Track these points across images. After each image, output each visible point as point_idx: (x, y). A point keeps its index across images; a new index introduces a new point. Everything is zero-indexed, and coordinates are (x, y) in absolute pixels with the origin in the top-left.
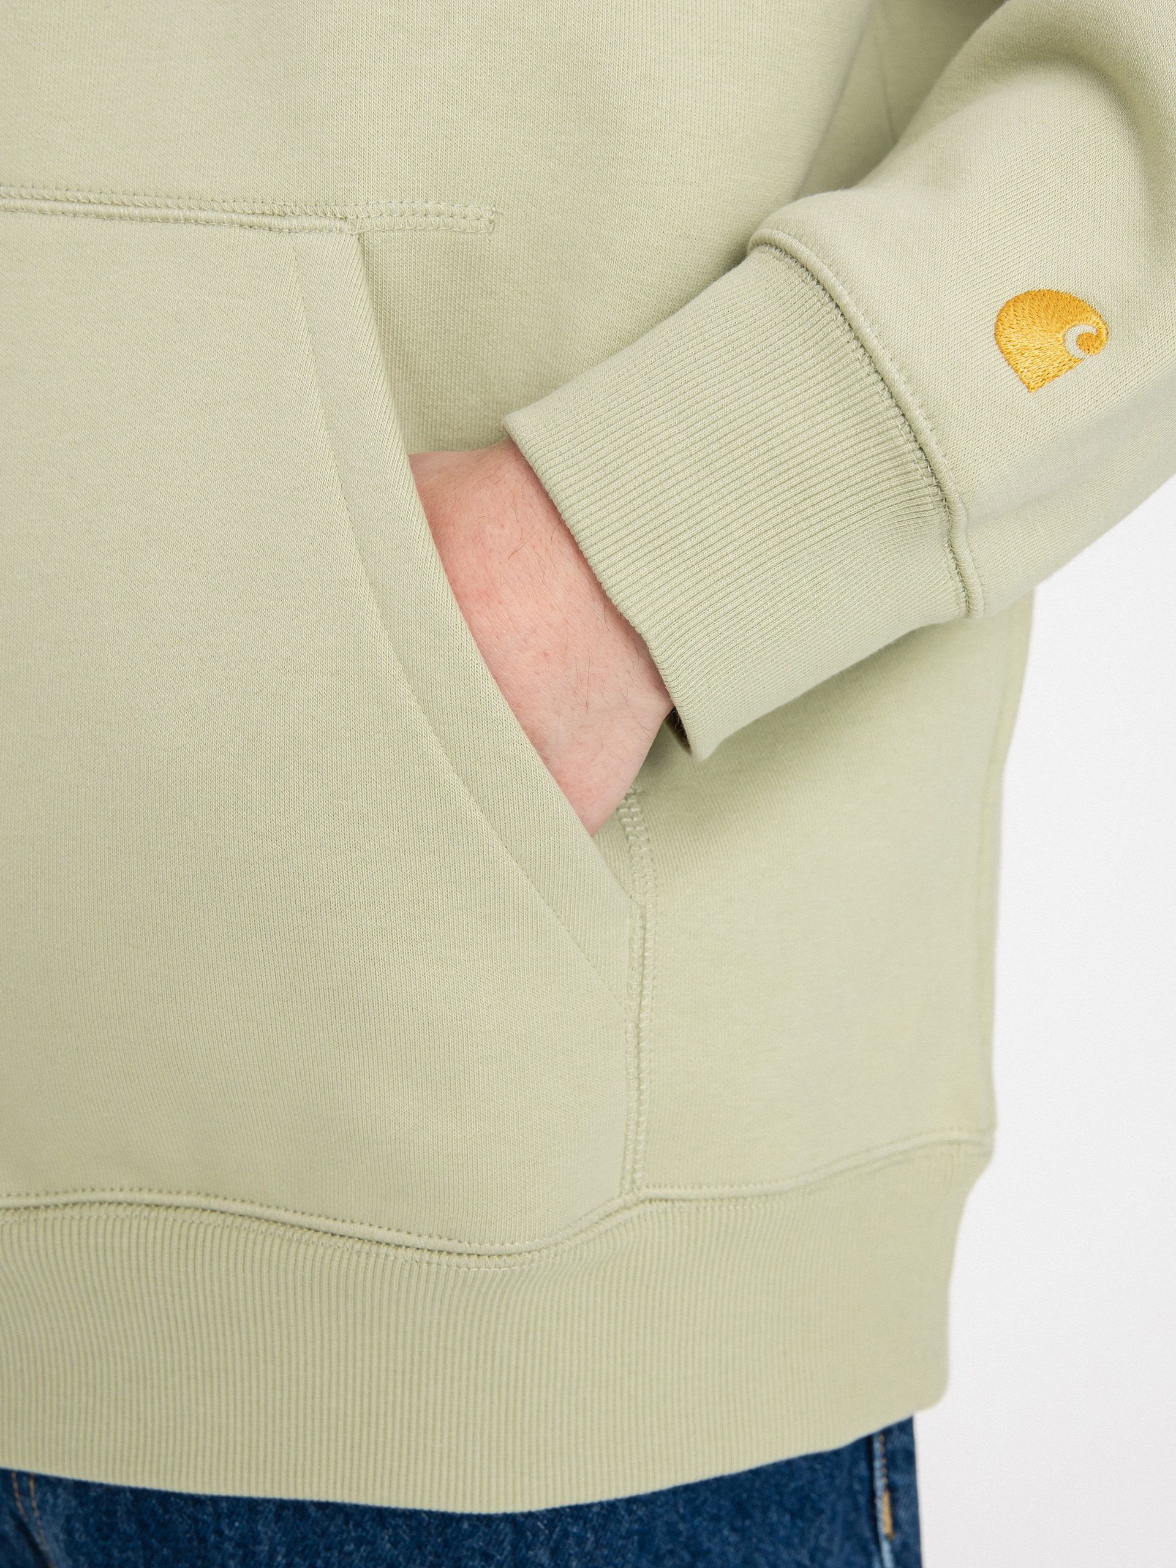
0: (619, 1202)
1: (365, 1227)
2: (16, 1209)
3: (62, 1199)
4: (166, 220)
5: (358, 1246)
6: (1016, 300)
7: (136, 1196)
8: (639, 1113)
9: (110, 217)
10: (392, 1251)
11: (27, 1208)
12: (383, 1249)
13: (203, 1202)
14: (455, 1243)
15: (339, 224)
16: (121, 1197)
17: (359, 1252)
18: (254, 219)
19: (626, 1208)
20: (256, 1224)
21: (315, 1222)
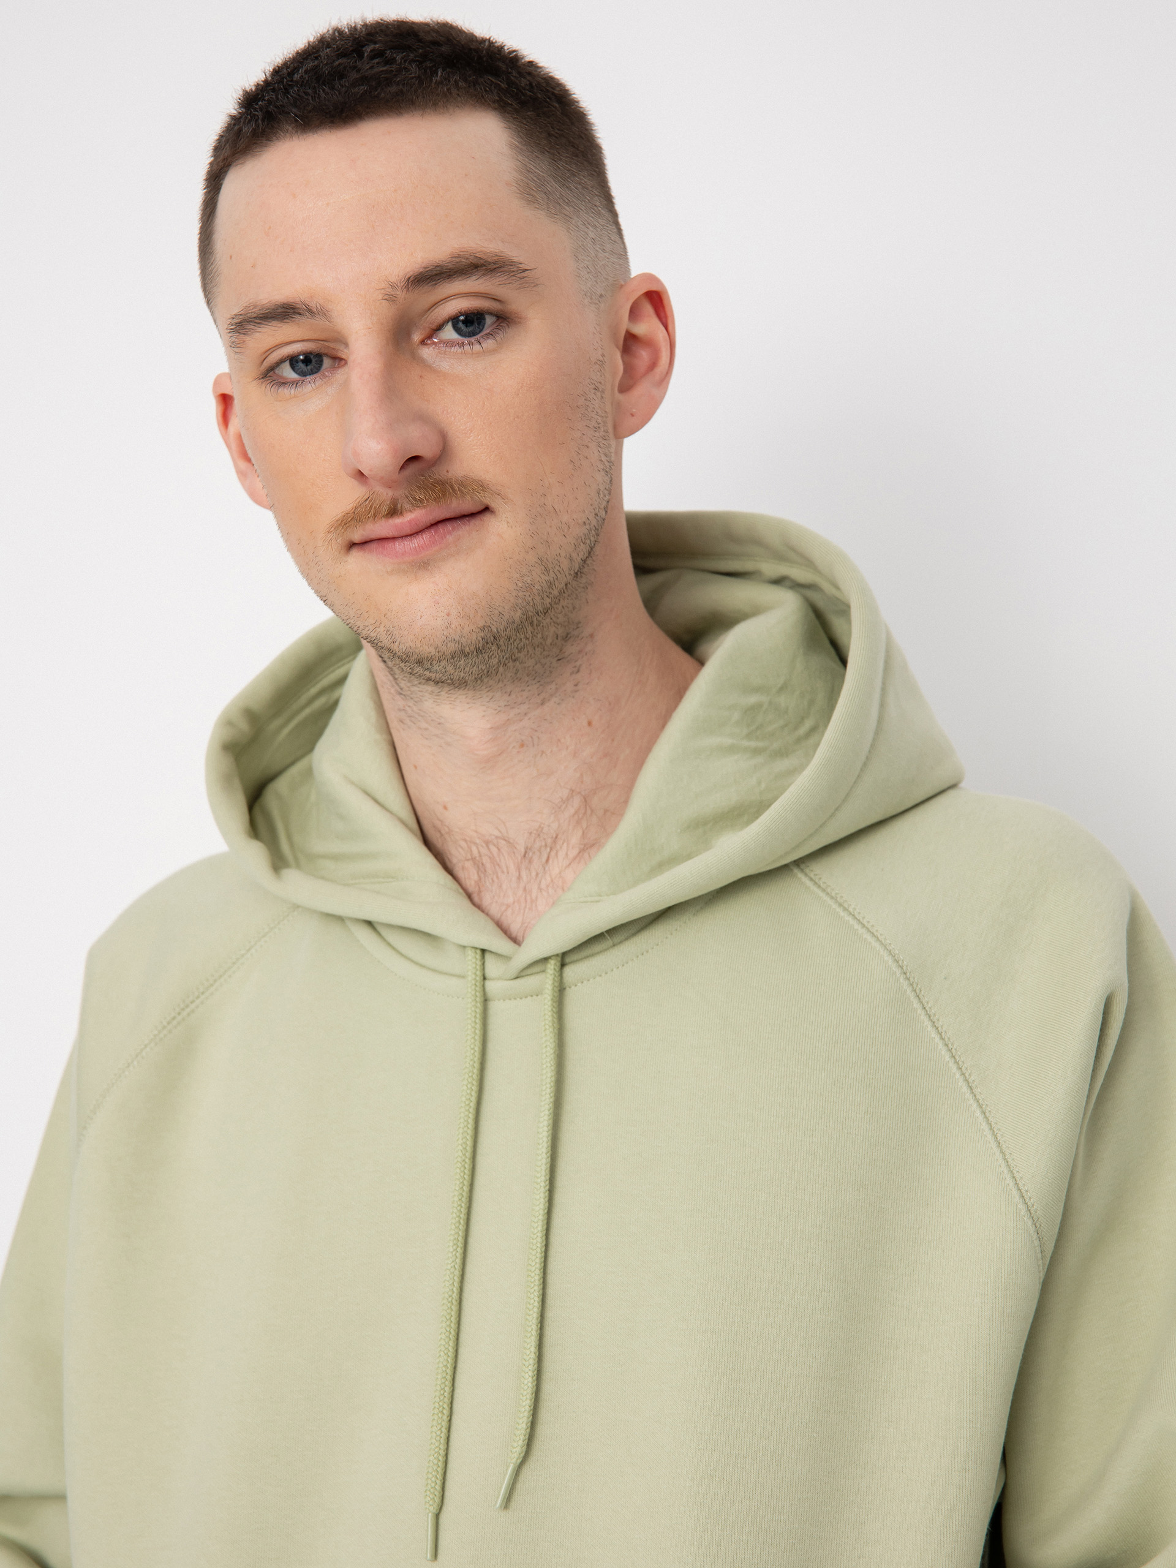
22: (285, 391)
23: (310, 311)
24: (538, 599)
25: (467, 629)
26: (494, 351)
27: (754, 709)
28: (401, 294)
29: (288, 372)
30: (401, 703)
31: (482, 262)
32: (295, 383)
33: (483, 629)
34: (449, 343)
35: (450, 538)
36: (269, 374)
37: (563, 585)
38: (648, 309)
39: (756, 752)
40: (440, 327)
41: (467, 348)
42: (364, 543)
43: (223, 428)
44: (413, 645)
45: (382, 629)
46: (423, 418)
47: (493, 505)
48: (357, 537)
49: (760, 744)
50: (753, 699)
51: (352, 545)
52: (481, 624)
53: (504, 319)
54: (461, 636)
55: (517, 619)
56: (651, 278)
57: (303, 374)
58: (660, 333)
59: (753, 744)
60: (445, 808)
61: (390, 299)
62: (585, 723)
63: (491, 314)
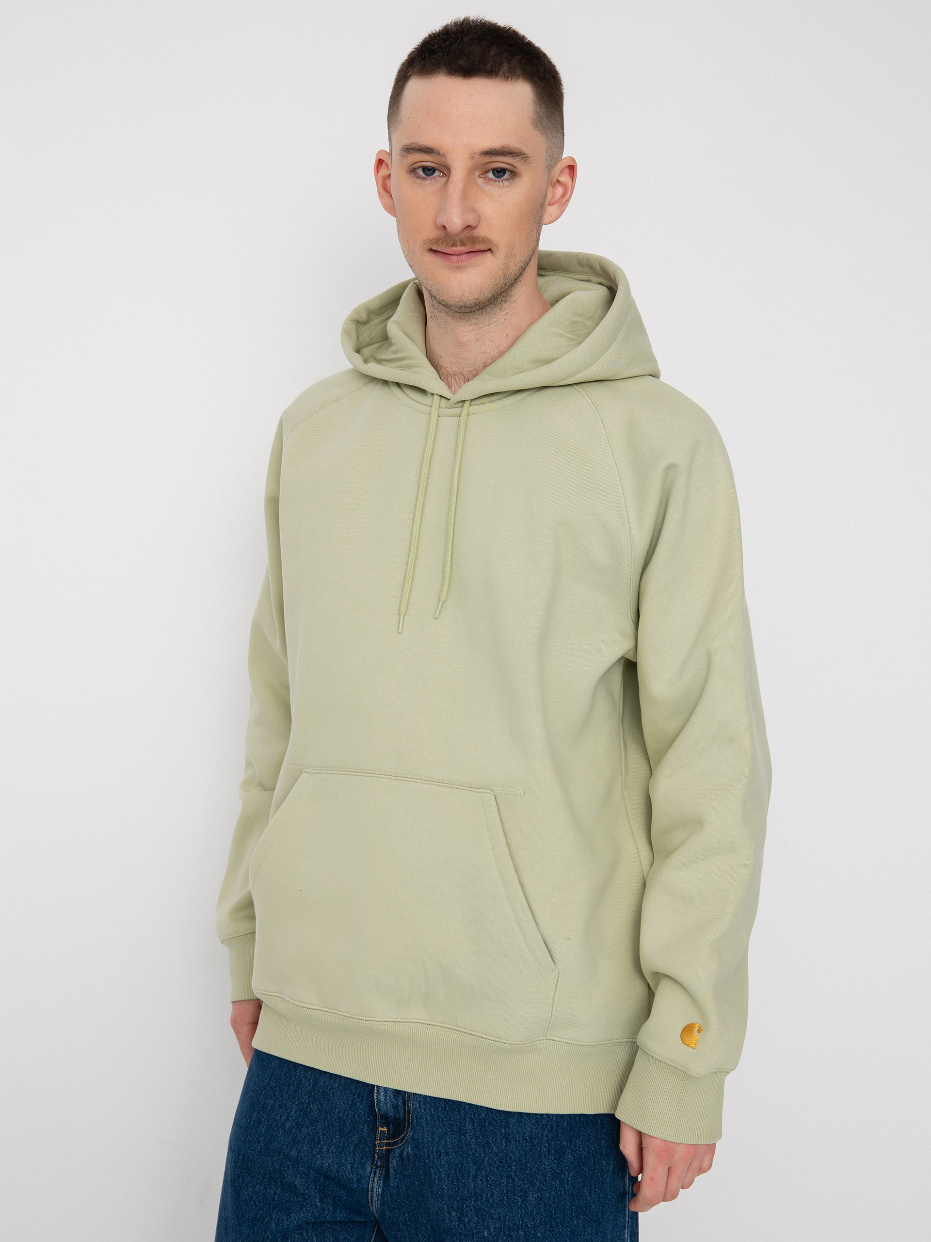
0: (542, 1038)
1: (479, 1034)
2: (395, 1022)
3: (406, 1020)
4: (452, 787)
5: (477, 1038)
6: (683, 1042)
7: (425, 1022)
8: (551, 1020)
9: (439, 786)
10: (484, 1040)
11: (397, 1022)
12: (483, 1039)
13: (441, 1025)
14: (497, 1039)
15: (490, 791)
16: (421, 1021)
17: (477, 1039)
18: (472, 789)
19: (543, 1040)
20: (453, 1031)
21: (467, 1031)
22: (418, 181)
23: (439, 154)
24: (499, 289)
25: (469, 299)
26: (508, 187)
27: (576, 322)
28: (477, 156)
29: (421, 172)
30: (432, 310)
31: (512, 151)
32: (423, 179)
33: (476, 299)
34: (490, 180)
35: (473, 260)
36: (413, 170)
37: (510, 284)
38: (567, 171)
39: (571, 339)
40: (488, 171)
41: (497, 183)
42: (435, 252)
43: (376, 172)
44: (446, 299)
45: (435, 288)
46: (473, 210)
47: (492, 249)
48: (434, 248)
49: (574, 337)
50: (577, 319)
51: (431, 250)
52: (476, 297)
53: (514, 174)
54: (467, 300)
55: (489, 297)
56: (573, 160)
57: (427, 175)
58: (570, 183)
59: (571, 336)
60: (441, 358)
61: (472, 158)
62: (505, 335)
63: (509, 171)
